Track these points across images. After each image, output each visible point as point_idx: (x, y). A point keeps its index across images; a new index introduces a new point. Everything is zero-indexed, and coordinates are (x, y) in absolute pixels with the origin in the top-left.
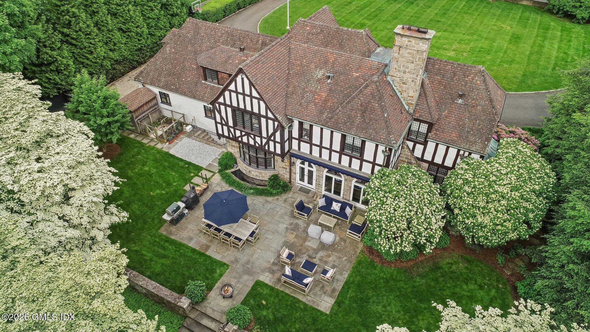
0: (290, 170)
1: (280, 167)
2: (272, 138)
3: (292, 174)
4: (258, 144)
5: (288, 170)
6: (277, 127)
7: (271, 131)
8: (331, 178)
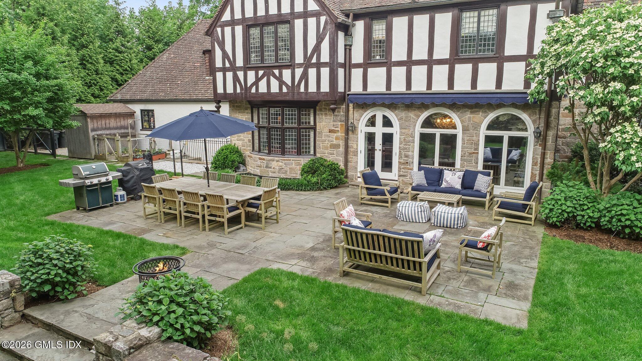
0: (347, 147)
1: (326, 148)
2: (314, 60)
3: (350, 156)
4: (287, 86)
5: (342, 149)
6: (324, 28)
7: (312, 42)
8: (433, 136)
